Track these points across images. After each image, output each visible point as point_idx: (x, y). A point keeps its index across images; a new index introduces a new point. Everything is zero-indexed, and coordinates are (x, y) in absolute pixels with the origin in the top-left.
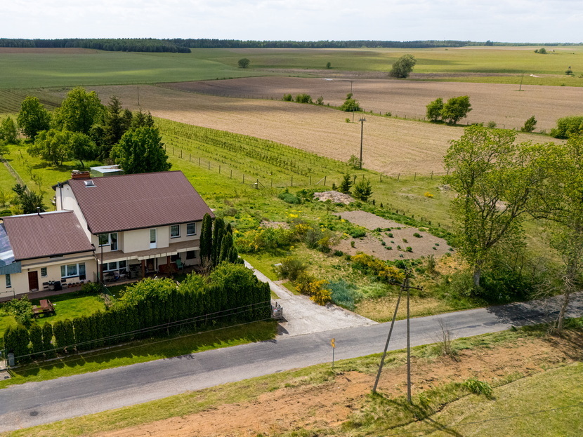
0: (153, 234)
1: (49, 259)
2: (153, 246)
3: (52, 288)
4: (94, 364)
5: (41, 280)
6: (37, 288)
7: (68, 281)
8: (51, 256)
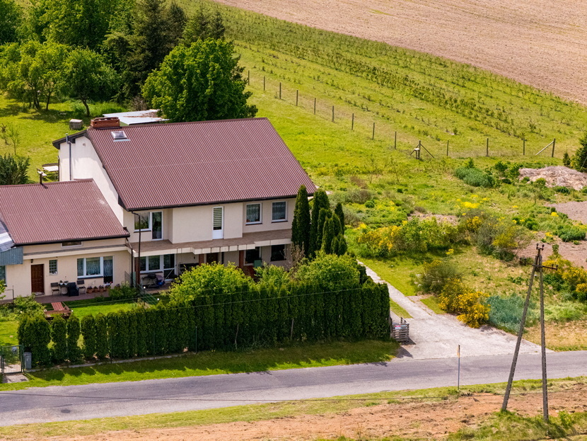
0: (218, 214)
1: (60, 247)
2: (218, 235)
3: (64, 291)
4: (134, 373)
5: (49, 279)
6: (43, 291)
7: (87, 283)
8: (65, 242)
